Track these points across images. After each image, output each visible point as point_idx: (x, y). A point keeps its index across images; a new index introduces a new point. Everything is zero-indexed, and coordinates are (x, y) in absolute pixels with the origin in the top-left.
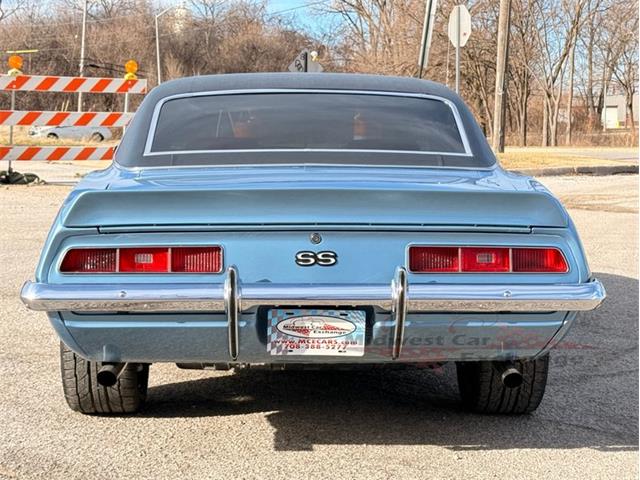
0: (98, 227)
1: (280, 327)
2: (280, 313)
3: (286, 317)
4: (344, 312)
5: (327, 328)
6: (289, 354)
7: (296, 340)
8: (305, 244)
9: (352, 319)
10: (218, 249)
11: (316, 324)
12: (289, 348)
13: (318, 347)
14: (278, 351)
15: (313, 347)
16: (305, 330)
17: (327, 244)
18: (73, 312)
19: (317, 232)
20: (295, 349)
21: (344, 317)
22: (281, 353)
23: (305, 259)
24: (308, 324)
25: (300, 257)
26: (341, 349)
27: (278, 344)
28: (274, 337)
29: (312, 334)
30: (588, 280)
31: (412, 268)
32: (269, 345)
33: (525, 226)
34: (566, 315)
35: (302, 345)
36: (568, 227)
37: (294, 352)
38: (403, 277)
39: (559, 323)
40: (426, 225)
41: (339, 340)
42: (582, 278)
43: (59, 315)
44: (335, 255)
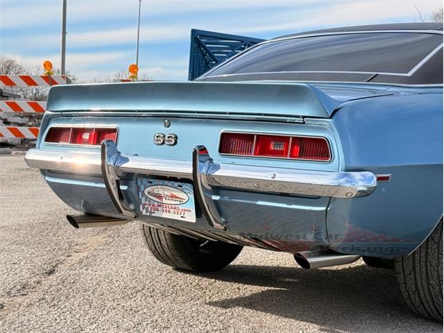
0: (61, 111)
1: (146, 192)
2: (145, 181)
3: (148, 184)
4: (180, 184)
5: (173, 197)
6: (153, 215)
8: (159, 128)
9: (185, 191)
10: (114, 130)
11: (166, 193)
12: (153, 211)
13: (169, 212)
14: (147, 211)
15: (166, 211)
16: (160, 197)
18: (49, 171)
20: (156, 212)
21: (180, 188)
22: (148, 214)
24: (161, 192)
25: (156, 138)
26: (182, 215)
27: (146, 206)
28: (143, 201)
30: (347, 170)
31: (221, 150)
32: (141, 206)
33: (298, 117)
34: (330, 200)
35: (160, 208)
36: (330, 118)
37: (157, 214)
38: (195, 153)
39: (325, 208)
40: (230, 113)
41: (181, 207)
42: (342, 166)
43: (44, 172)
44: (176, 137)
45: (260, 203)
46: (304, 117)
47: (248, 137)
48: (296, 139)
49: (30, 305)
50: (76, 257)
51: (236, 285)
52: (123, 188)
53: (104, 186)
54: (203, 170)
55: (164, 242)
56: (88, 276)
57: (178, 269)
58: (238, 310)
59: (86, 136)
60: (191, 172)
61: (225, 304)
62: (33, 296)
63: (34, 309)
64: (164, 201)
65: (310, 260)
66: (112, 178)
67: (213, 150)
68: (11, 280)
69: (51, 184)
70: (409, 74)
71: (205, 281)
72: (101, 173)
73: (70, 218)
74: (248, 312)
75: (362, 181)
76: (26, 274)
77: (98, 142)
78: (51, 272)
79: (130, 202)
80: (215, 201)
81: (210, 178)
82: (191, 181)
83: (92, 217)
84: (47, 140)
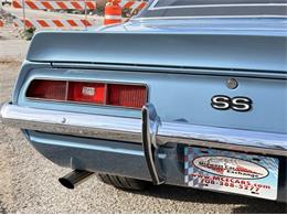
0: (51, 62)
1: (196, 163)
2: (196, 150)
4: (256, 157)
7: (211, 176)
8: (221, 89)
9: (265, 165)
10: (143, 88)
11: (229, 165)
12: (204, 183)
13: (232, 185)
14: (195, 183)
15: (227, 185)
17: (243, 90)
19: (234, 77)
20: (210, 184)
21: (256, 162)
22: (197, 186)
23: (220, 103)
24: (222, 164)
25: (215, 100)
26: (254, 190)
27: (194, 178)
28: (191, 171)
29: (225, 173)
32: (187, 178)
35: (216, 181)
37: (210, 186)
41: (252, 182)
43: (26, 132)
52: (162, 156)
69: (34, 143)
84: (29, 94)
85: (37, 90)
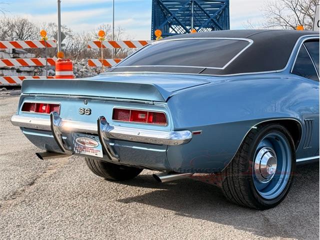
0: (30, 94)
1: (76, 141)
2: (76, 134)
3: (77, 136)
4: (94, 136)
5: (90, 143)
6: (81, 153)
8: (82, 105)
9: (96, 140)
10: (58, 105)
11: (87, 141)
12: (81, 151)
14: (78, 151)
15: (88, 151)
16: (84, 143)
19: (87, 99)
21: (94, 139)
24: (84, 141)
25: (80, 110)
26: (96, 153)
27: (77, 148)
28: (75, 145)
30: (176, 130)
31: (113, 118)
32: (74, 148)
33: (151, 101)
34: (167, 147)
35: (84, 150)
36: (166, 102)
37: (83, 153)
38: (98, 121)
39: (165, 151)
40: (117, 98)
41: (95, 149)
42: (173, 128)
43: (22, 128)
44: (90, 110)
45: (134, 147)
46: (153, 101)
47: (127, 111)
48: (150, 113)
49: (16, 205)
50: (49, 173)
51: (138, 188)
52: (64, 138)
53: (52, 136)
54: (104, 129)
55: (97, 165)
56: (53, 186)
57: (107, 179)
58: (134, 204)
59: (44, 108)
60: (97, 130)
61: (127, 201)
62: (19, 199)
63: (18, 207)
64: (86, 146)
65: (161, 178)
66: (57, 134)
67: (109, 118)
68: (8, 190)
69: (26, 135)
70: (223, 68)
71: (121, 187)
72: (51, 130)
73: (38, 154)
74: (138, 205)
75: (185, 135)
76: (17, 186)
77: (49, 112)
78: (32, 184)
79: (69, 146)
80: (111, 146)
81: (108, 134)
82: (97, 135)
83: (50, 153)
84: (23, 110)
85: (27, 108)
